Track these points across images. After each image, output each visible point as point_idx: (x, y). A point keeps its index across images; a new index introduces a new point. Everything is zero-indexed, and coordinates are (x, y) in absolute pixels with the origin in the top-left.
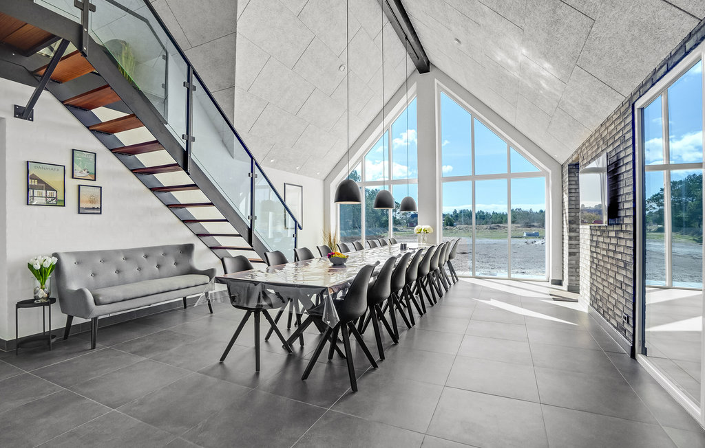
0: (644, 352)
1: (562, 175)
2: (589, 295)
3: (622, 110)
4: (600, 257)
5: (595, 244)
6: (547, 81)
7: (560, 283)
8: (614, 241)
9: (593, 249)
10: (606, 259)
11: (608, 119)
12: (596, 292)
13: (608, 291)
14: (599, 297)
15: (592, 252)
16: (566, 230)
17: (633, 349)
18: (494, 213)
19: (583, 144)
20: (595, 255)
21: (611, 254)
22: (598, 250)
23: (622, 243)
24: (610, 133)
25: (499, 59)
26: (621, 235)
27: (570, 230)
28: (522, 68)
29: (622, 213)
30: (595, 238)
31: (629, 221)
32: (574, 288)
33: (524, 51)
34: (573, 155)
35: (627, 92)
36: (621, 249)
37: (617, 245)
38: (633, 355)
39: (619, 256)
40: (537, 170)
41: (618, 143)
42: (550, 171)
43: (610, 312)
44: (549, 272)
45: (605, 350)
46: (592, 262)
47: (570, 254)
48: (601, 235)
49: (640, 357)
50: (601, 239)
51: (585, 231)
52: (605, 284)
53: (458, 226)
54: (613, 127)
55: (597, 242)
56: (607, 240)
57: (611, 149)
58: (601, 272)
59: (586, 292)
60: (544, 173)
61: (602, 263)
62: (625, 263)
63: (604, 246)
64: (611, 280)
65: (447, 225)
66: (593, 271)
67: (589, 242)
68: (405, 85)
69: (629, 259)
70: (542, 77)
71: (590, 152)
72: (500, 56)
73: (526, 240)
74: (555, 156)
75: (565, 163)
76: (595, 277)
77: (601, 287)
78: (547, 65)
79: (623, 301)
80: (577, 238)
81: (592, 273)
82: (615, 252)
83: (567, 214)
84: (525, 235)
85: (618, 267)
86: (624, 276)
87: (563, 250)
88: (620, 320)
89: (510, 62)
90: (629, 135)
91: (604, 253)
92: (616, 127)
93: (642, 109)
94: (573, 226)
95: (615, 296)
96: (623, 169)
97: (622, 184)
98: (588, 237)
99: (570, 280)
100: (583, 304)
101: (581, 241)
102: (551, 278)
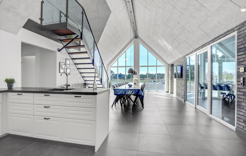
0: (187, 101)
1: (169, 67)
2: (176, 93)
3: (183, 57)
4: (178, 85)
5: (177, 82)
6: (169, 49)
7: (168, 92)
8: (181, 81)
9: (177, 83)
10: (180, 85)
11: (180, 58)
12: (178, 92)
13: (180, 91)
14: (178, 93)
15: (177, 84)
16: (170, 79)
17: (185, 100)
18: (141, 74)
19: (175, 61)
20: (177, 85)
21: (181, 84)
22: (178, 84)
23: (183, 82)
24: (181, 61)
25: (159, 42)
26: (183, 80)
27: (171, 80)
28: (164, 45)
29: (183, 76)
30: (177, 81)
31: (184, 78)
32: (172, 93)
33: (166, 43)
34: (172, 63)
35: (184, 55)
36: (183, 83)
37: (182, 82)
38: (185, 102)
39: (182, 84)
40: (163, 65)
41: (182, 63)
42: (166, 66)
43: (181, 95)
44: (166, 90)
45: (179, 102)
46: (177, 86)
47: (171, 85)
48: (179, 80)
49: (186, 101)
50: (179, 81)
51: (175, 80)
52: (180, 90)
53: (131, 79)
54: (181, 60)
55: (178, 82)
56: (180, 81)
57: (181, 64)
58: (179, 88)
59: (175, 93)
60: (164, 66)
61: (179, 86)
62: (183, 85)
63: (179, 83)
64: (181, 89)
65: (128, 78)
66: (177, 88)
67: (176, 82)
68: (131, 41)
69: (184, 85)
70: (169, 48)
71: (176, 63)
72: (160, 42)
73: (154, 83)
74: (168, 62)
75: (170, 64)
76: (177, 89)
77: (179, 91)
78: (170, 46)
79: (183, 92)
80: (173, 81)
81: (176, 88)
82: (182, 83)
83: (170, 76)
84: (153, 81)
85: (182, 86)
86: (183, 88)
87: (169, 84)
88: (182, 96)
89: (162, 43)
90: (184, 62)
91: (179, 84)
92: (182, 60)
93: (187, 58)
94: (172, 79)
95: (182, 92)
96: (183, 68)
97: (183, 71)
98: (176, 81)
99: (171, 91)
100: (175, 95)
101: (174, 82)
102: (166, 91)
